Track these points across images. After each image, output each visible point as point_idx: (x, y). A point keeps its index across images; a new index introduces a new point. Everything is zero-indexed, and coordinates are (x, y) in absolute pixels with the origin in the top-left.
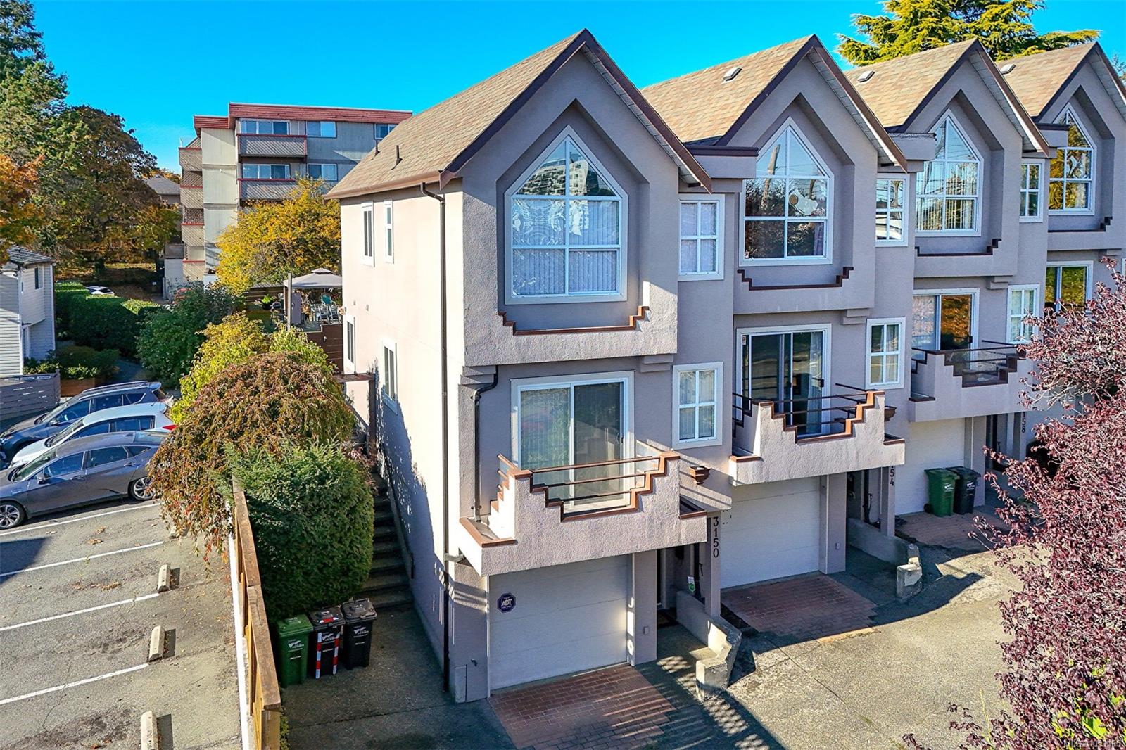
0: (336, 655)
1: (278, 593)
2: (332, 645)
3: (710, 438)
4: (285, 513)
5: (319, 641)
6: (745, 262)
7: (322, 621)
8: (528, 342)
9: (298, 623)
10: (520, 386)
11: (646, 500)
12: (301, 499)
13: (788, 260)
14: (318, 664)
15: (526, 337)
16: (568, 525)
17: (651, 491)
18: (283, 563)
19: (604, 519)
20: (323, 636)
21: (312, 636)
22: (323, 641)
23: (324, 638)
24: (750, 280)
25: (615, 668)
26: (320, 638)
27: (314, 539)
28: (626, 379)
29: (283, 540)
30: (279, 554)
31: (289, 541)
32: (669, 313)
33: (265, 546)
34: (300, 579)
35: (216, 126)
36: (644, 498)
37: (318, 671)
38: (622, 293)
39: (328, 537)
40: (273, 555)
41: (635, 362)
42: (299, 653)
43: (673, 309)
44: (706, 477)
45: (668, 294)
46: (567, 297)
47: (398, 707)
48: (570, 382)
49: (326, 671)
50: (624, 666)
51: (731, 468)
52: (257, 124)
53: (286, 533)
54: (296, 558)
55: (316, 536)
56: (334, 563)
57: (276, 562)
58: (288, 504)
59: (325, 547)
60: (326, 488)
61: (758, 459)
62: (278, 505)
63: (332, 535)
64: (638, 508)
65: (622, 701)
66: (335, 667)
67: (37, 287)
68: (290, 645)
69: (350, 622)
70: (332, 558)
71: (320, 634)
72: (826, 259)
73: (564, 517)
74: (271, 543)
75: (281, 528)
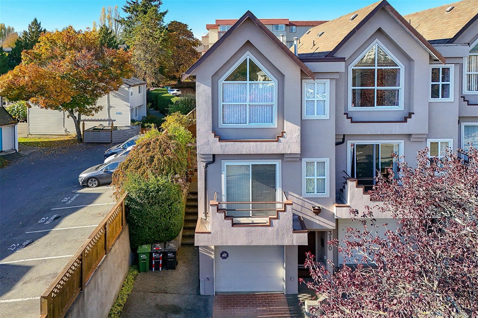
0: (161, 263)
1: (138, 234)
2: (159, 259)
3: (323, 194)
4: (140, 204)
5: (154, 256)
6: (351, 108)
7: (155, 249)
8: (226, 145)
9: (146, 248)
10: (226, 163)
11: (275, 222)
12: (147, 198)
13: (377, 108)
14: (154, 266)
15: (225, 143)
16: (235, 229)
17: (277, 218)
18: (140, 223)
19: (253, 228)
20: (155, 254)
21: (151, 254)
22: (155, 257)
23: (155, 256)
24: (351, 118)
25: (276, 294)
26: (154, 255)
27: (153, 215)
28: (278, 163)
29: (140, 214)
30: (138, 219)
31: (142, 215)
32: (296, 135)
33: (133, 216)
34: (147, 230)
35: (214, 28)
36: (274, 221)
37: (154, 268)
38: (275, 124)
39: (159, 215)
40: (136, 219)
41: (281, 156)
42: (145, 260)
43: (298, 133)
44: (320, 212)
45: (295, 126)
46: (247, 125)
47: (176, 291)
48: (250, 163)
49: (157, 269)
50: (281, 293)
51: (334, 209)
52: (226, 27)
53: (141, 211)
54: (145, 222)
55: (154, 214)
56: (162, 225)
57: (137, 222)
58: (142, 200)
59: (158, 219)
60: (159, 195)
61: (349, 207)
62: (138, 200)
63: (161, 214)
64: (271, 225)
65: (270, 311)
66: (161, 268)
67: (140, 93)
68: (142, 256)
69: (166, 251)
70: (161, 223)
71: (154, 254)
72: (401, 107)
73: (233, 225)
74: (135, 214)
75: (139, 209)
